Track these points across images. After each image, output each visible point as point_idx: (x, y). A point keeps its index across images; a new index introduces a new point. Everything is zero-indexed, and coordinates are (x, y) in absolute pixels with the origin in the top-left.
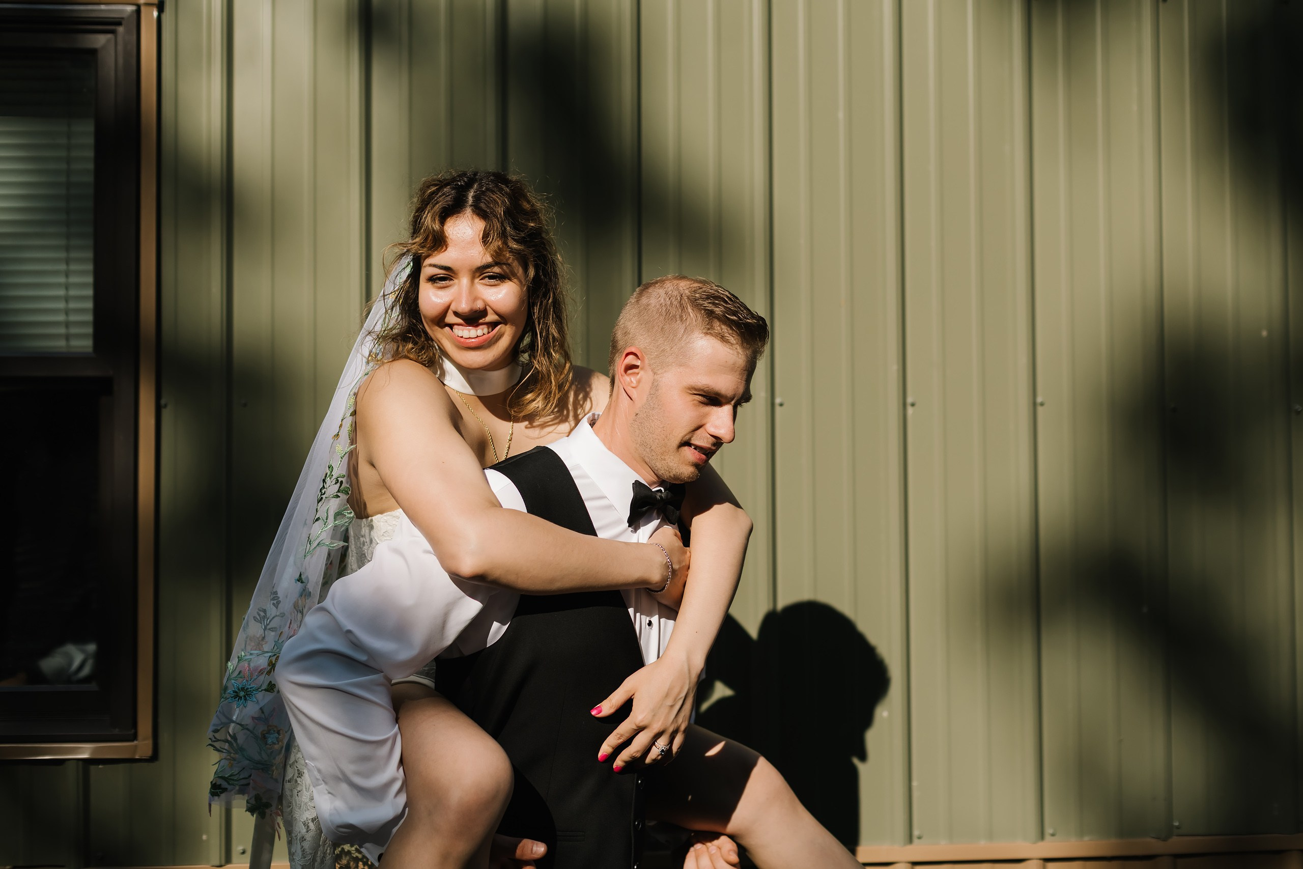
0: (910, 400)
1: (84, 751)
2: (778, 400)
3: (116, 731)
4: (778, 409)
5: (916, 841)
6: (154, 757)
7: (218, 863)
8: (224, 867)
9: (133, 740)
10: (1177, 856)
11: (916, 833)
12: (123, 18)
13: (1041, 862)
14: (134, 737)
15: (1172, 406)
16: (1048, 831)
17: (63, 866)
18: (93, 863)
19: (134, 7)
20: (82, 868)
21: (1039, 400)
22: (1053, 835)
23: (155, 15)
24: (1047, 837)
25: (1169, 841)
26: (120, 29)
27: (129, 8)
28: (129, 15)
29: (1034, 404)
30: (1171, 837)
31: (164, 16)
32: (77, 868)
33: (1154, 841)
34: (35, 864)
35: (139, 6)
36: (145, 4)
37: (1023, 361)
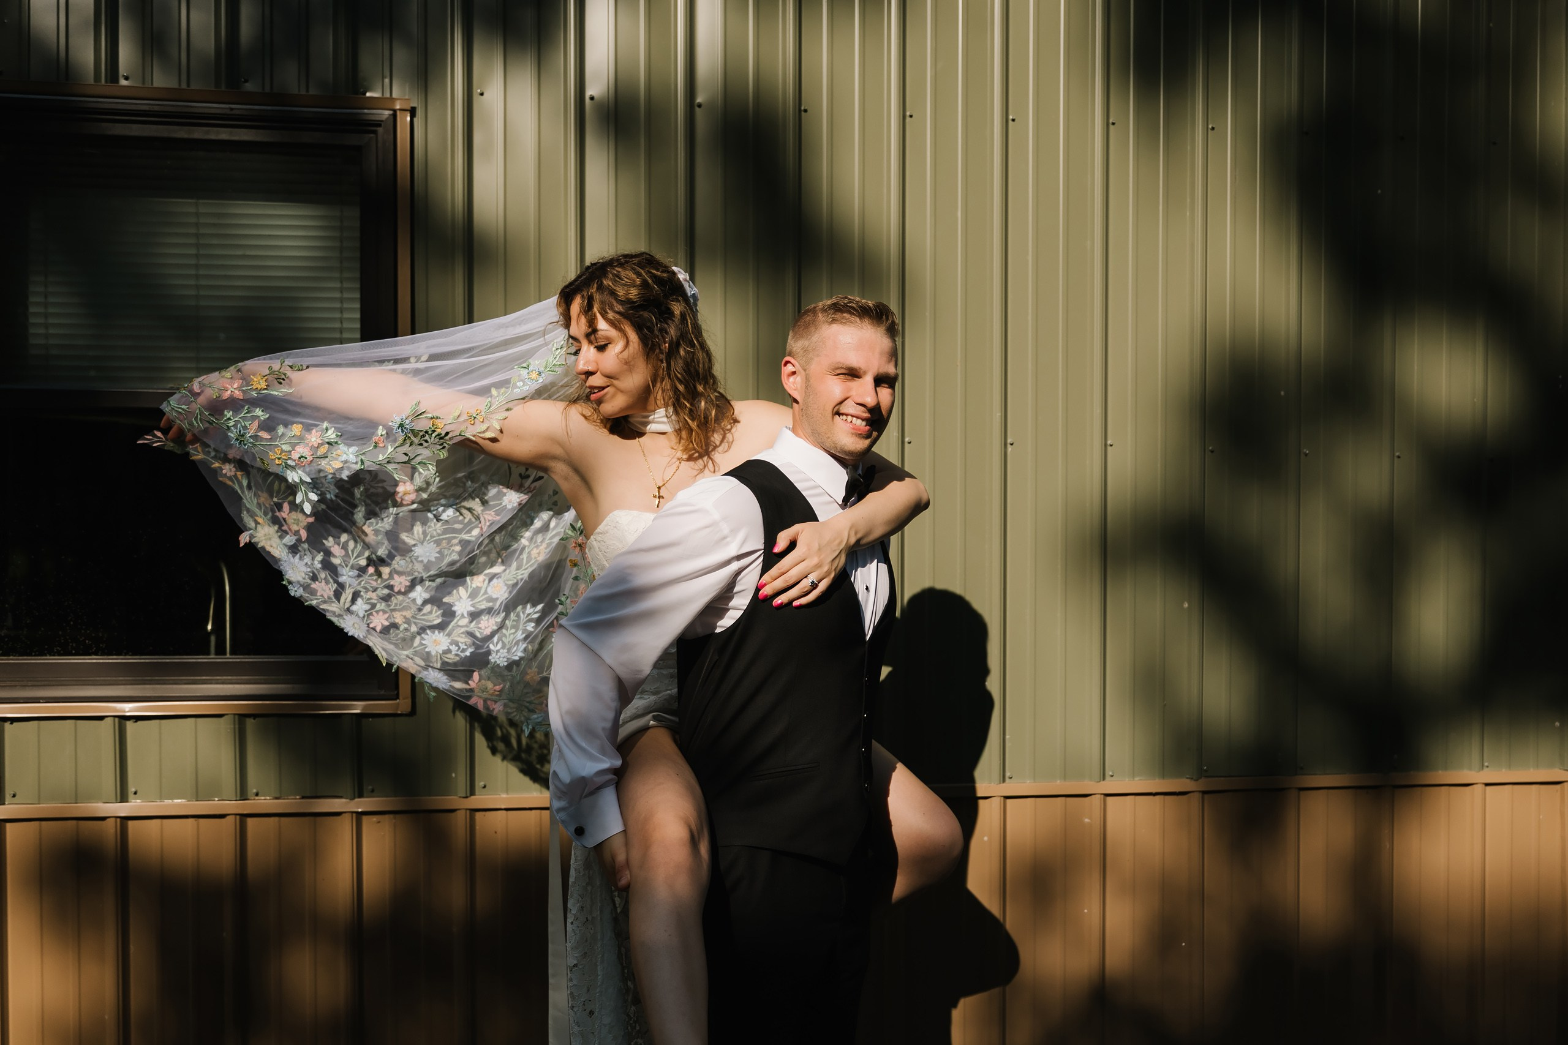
0: (1009, 440)
1: (357, 708)
2: (907, 440)
3: (382, 692)
4: (907, 445)
5: (1007, 780)
6: (413, 712)
7: (464, 796)
8: (469, 799)
9: (395, 699)
10: (1204, 793)
11: (1008, 774)
12: (382, 121)
13: (1102, 796)
14: (397, 697)
15: (1210, 448)
16: (1109, 773)
17: (341, 797)
18: (365, 795)
19: (391, 112)
20: (357, 800)
21: (1109, 442)
22: (1112, 776)
23: (408, 119)
24: (1108, 777)
25: (1200, 780)
26: (380, 130)
27: (387, 113)
28: (387, 119)
29: (1106, 445)
30: (1201, 778)
31: (415, 120)
32: (352, 799)
33: (1188, 780)
34: (318, 795)
35: (395, 111)
36: (400, 110)
37: (1098, 411)
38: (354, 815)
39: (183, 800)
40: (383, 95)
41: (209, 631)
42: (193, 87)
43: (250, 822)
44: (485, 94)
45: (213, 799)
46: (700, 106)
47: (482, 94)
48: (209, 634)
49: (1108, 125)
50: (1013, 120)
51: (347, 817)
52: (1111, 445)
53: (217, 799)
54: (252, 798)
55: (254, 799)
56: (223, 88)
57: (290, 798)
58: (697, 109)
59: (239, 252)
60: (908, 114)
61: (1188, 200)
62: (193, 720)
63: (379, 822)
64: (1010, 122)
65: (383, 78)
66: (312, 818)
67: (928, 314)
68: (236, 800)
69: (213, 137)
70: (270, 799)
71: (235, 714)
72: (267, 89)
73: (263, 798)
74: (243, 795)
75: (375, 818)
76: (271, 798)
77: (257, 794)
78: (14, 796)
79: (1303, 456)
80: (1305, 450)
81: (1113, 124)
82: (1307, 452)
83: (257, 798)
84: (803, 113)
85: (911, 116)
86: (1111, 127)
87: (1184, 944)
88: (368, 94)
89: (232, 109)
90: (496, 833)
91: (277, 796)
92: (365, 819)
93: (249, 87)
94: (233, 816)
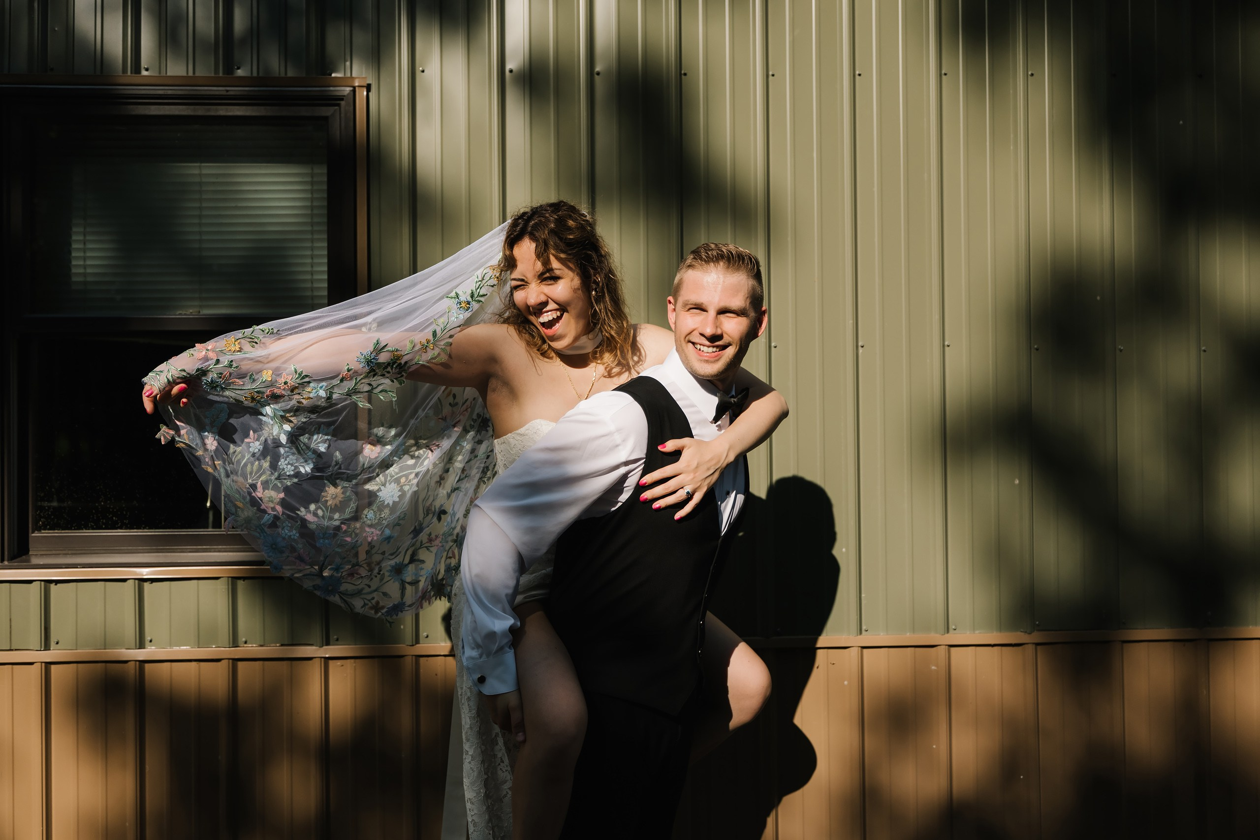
0: (860, 344)
2: (773, 344)
4: (773, 349)
5: (864, 632)
7: (411, 644)
8: (415, 646)
10: (1037, 644)
11: (864, 628)
12: (344, 96)
13: (947, 647)
15: (1036, 347)
16: (952, 627)
17: (312, 645)
18: (331, 643)
19: (351, 89)
20: (325, 647)
21: (946, 343)
22: (955, 630)
23: (365, 93)
24: (951, 631)
25: (1033, 634)
26: (343, 103)
27: (348, 89)
28: (348, 94)
29: (944, 346)
30: (1034, 631)
31: (370, 94)
32: (321, 646)
33: (1022, 634)
34: (294, 643)
35: (354, 88)
36: (359, 86)
37: (936, 317)
38: (323, 659)
39: (188, 647)
40: (345, 74)
41: (208, 507)
42: (197, 74)
43: (240, 665)
44: (425, 72)
45: (211, 646)
46: (598, 74)
47: (423, 71)
48: (208, 510)
49: (940, 75)
50: (860, 75)
51: (317, 661)
52: (948, 346)
53: (214, 646)
54: (242, 646)
55: (243, 647)
56: (221, 75)
57: (272, 645)
58: (596, 76)
59: (233, 204)
60: (771, 73)
61: (1012, 136)
62: (195, 581)
63: (342, 666)
64: (857, 77)
65: (345, 61)
66: (289, 662)
67: (789, 239)
68: (229, 647)
69: (212, 113)
70: (256, 647)
71: (228, 577)
72: (255, 74)
73: (250, 645)
74: (235, 643)
75: (339, 663)
76: (257, 645)
77: (246, 643)
78: (57, 643)
79: (1118, 352)
80: (1120, 347)
81: (945, 74)
82: (1122, 348)
83: (245, 645)
84: (683, 76)
85: (773, 75)
86: (944, 77)
87: (1022, 777)
88: (333, 75)
89: (227, 91)
90: (436, 675)
91: (262, 644)
92: (331, 663)
93: (240, 73)
94: (227, 660)
